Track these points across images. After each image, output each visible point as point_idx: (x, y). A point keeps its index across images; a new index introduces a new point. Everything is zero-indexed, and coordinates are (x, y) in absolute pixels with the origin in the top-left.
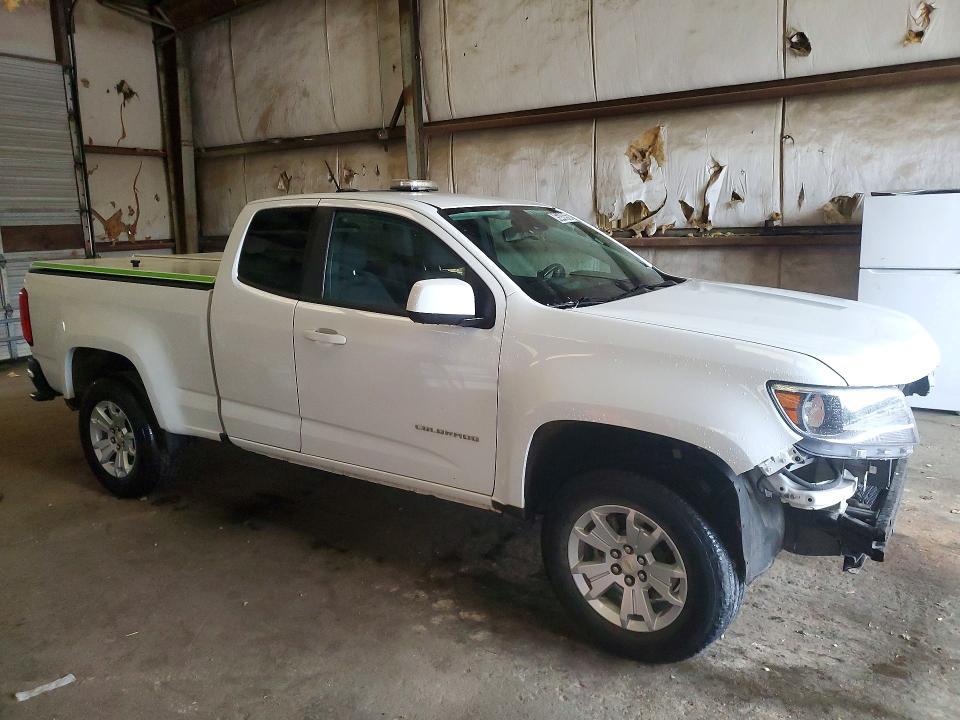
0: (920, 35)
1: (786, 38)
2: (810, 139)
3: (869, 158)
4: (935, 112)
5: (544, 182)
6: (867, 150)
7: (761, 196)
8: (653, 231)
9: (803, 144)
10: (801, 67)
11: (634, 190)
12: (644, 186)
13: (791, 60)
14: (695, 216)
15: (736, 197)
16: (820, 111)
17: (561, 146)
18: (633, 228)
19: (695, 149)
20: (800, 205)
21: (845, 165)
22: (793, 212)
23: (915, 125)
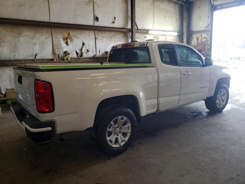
0: (114, 22)
1: (94, 17)
2: (100, 39)
3: (109, 44)
4: (117, 37)
5: (35, 44)
6: (109, 43)
7: (93, 51)
8: (69, 59)
9: (99, 40)
10: (97, 24)
11: (65, 48)
12: (67, 47)
13: (95, 22)
14: (79, 55)
15: (88, 51)
16: (101, 34)
17: (40, 33)
18: (64, 58)
19: (78, 39)
20: (99, 53)
21: (106, 45)
22: (98, 55)
23: (115, 39)
